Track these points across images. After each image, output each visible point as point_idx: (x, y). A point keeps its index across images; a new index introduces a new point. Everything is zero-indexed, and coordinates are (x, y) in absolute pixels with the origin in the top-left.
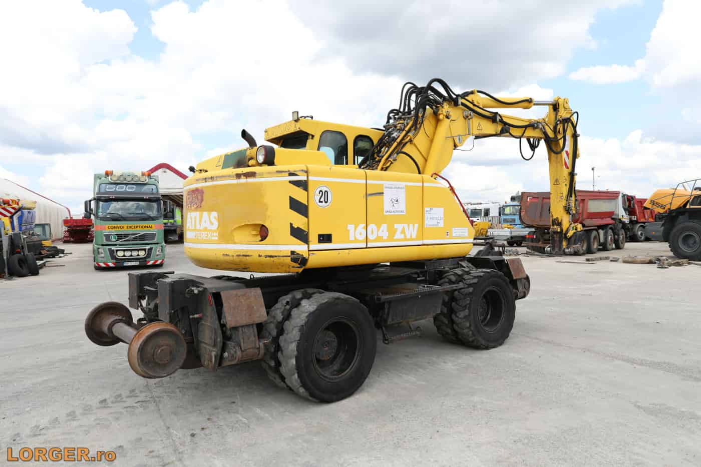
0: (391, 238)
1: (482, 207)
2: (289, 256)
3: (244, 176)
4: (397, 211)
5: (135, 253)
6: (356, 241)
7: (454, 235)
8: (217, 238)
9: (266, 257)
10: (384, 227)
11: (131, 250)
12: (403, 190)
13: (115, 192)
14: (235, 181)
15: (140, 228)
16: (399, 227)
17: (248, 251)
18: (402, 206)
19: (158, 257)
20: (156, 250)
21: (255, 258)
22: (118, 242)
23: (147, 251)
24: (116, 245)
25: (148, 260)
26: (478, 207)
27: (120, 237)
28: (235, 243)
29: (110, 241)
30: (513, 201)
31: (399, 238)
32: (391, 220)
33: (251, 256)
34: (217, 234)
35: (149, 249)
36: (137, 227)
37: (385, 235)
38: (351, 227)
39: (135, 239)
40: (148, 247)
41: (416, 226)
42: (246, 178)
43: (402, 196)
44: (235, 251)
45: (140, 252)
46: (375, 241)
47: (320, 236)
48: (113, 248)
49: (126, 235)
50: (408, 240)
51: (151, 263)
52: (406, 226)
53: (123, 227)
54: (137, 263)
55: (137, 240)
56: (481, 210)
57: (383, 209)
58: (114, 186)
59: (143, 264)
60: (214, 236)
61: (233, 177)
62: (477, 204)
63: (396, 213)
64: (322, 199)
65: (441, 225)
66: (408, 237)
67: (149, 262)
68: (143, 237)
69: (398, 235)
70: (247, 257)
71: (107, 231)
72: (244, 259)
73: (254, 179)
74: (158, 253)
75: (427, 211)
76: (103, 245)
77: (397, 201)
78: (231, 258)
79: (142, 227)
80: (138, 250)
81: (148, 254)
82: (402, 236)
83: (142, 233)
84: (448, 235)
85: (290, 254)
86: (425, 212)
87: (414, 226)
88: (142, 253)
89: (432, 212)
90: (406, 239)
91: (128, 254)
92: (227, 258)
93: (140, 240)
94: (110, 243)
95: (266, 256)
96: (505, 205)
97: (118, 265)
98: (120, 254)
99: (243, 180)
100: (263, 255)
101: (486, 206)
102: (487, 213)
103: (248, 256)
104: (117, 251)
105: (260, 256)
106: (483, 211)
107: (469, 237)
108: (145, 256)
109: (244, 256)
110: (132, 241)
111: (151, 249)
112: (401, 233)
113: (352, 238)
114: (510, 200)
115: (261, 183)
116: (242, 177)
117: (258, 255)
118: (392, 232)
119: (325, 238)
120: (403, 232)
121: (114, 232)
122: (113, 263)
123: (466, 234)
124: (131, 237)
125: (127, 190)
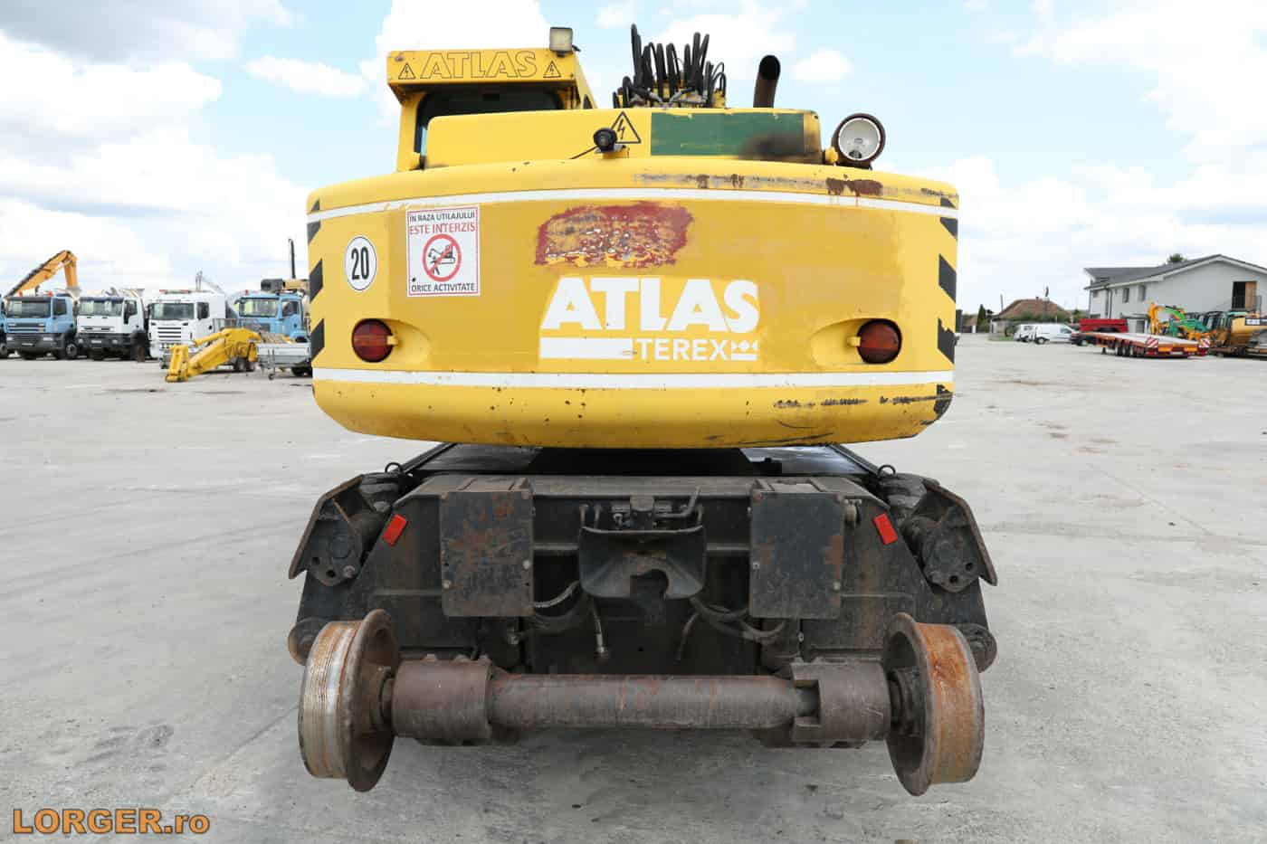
1: (194, 299)
2: (934, 398)
3: (852, 190)
8: (753, 357)
9: (894, 404)
14: (824, 200)
17: (855, 389)
21: (873, 407)
26: (184, 299)
28: (820, 370)
30: (267, 290)
33: (864, 401)
34: (755, 345)
42: (858, 195)
44: (819, 391)
56: (192, 305)
60: (738, 351)
61: (819, 186)
62: (182, 292)
70: (853, 406)
72: (841, 411)
73: (877, 201)
78: (803, 411)
85: (934, 393)
92: (789, 412)
95: (896, 401)
96: (245, 296)
99: (847, 200)
100: (890, 397)
101: (202, 298)
102: (204, 312)
103: (856, 402)
105: (883, 401)
106: (196, 306)
109: (844, 402)
114: (260, 288)
115: (892, 214)
116: (847, 190)
117: (879, 399)
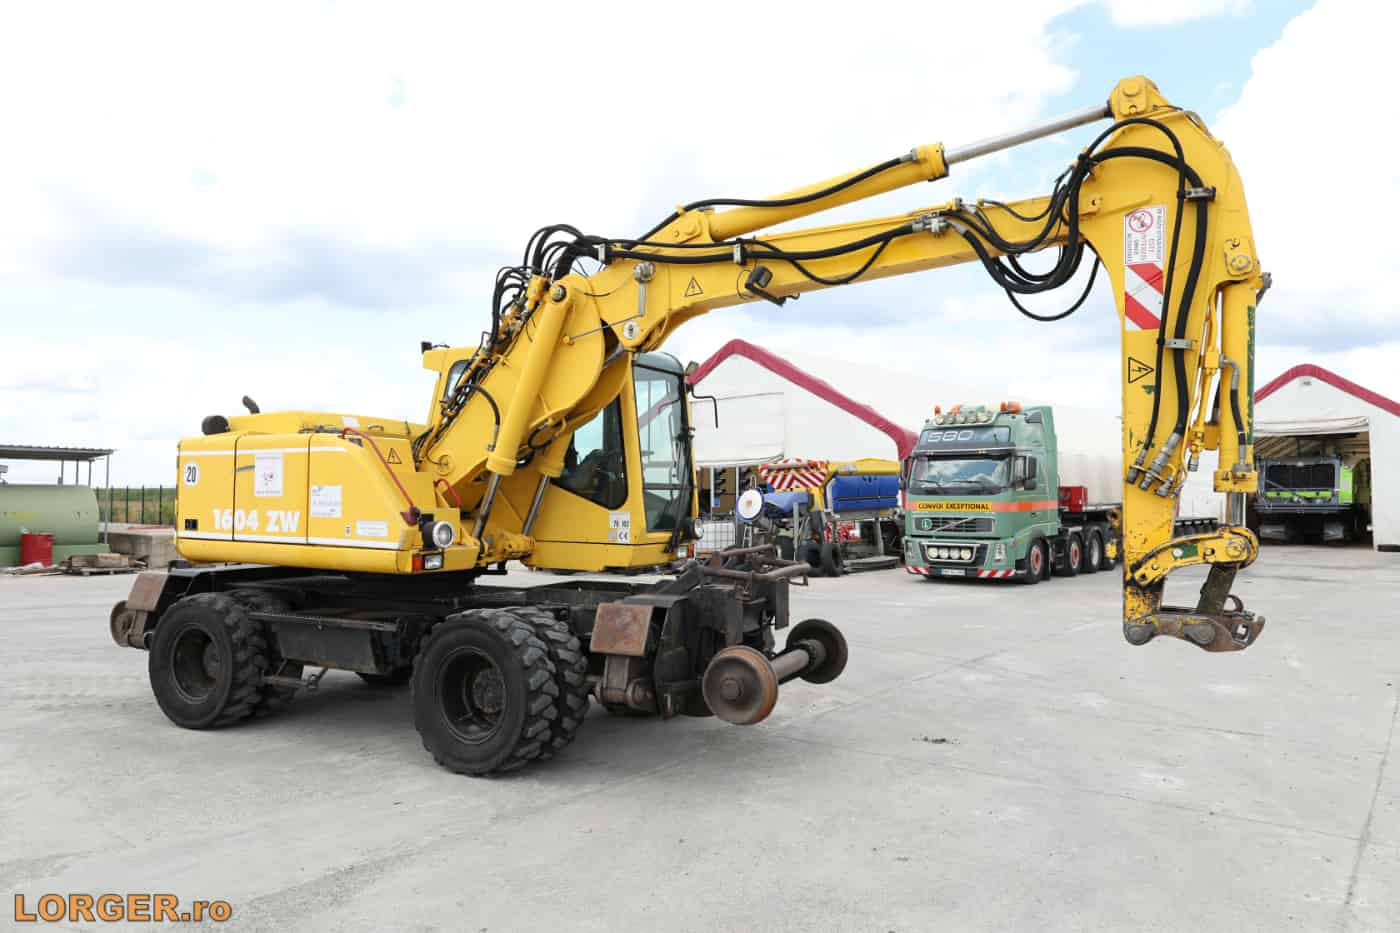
0: (262, 530)
4: (272, 492)
5: (955, 554)
6: (222, 530)
7: (360, 532)
10: (254, 514)
11: (949, 548)
12: (279, 461)
13: (941, 444)
15: (966, 509)
16: (273, 514)
18: (278, 484)
19: (999, 564)
20: (993, 551)
22: (932, 533)
23: (975, 550)
24: (931, 537)
25: (980, 568)
27: (936, 522)
29: (922, 529)
31: (272, 532)
32: (265, 504)
35: (978, 549)
36: (962, 505)
37: (255, 525)
38: (216, 512)
39: (958, 528)
40: (980, 543)
41: (297, 514)
43: (278, 469)
45: (963, 551)
46: (243, 532)
47: (187, 521)
48: (925, 542)
49: (945, 520)
50: (284, 534)
51: (985, 574)
52: (282, 513)
53: (941, 506)
54: (960, 573)
55: (961, 531)
57: (252, 490)
58: (941, 433)
59: (971, 574)
63: (270, 495)
64: (190, 478)
65: (338, 514)
66: (285, 529)
67: (982, 571)
68: (972, 525)
69: (272, 528)
71: (918, 511)
74: (998, 557)
75: (314, 491)
76: (913, 536)
77: (271, 477)
79: (970, 506)
80: (960, 548)
81: (976, 558)
82: (276, 529)
83: (971, 518)
84: (348, 531)
86: (311, 493)
87: (293, 514)
88: (966, 555)
89: (321, 493)
90: (281, 533)
91: (944, 554)
93: (967, 531)
94: (921, 533)
97: (935, 572)
98: (933, 553)
104: (929, 547)
107: (389, 539)
108: (973, 559)
110: (955, 531)
111: (983, 548)
112: (276, 523)
113: (217, 526)
118: (264, 521)
119: (192, 525)
120: (278, 522)
121: (927, 513)
122: (926, 569)
123: (384, 533)
124: (953, 524)
125: (959, 439)
